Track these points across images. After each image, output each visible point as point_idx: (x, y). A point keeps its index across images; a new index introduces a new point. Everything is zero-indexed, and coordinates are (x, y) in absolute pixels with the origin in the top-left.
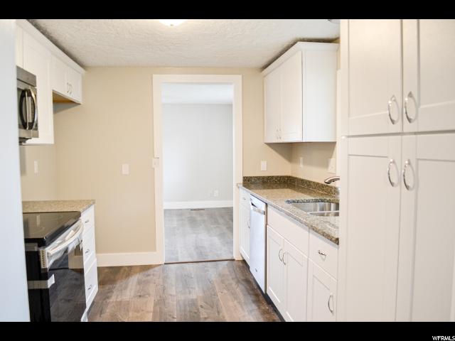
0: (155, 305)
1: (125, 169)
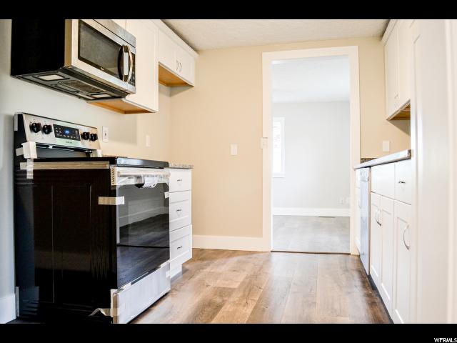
1: (234, 150)
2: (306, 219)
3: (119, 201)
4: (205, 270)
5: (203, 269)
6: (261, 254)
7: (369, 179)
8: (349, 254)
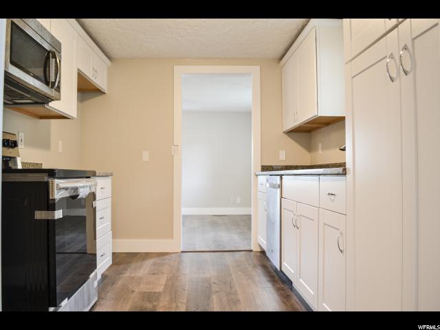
0: (168, 280)
1: (146, 156)
2: (202, 218)
3: (58, 214)
4: (125, 275)
5: (122, 274)
6: (173, 255)
7: (281, 186)
8: (252, 251)
